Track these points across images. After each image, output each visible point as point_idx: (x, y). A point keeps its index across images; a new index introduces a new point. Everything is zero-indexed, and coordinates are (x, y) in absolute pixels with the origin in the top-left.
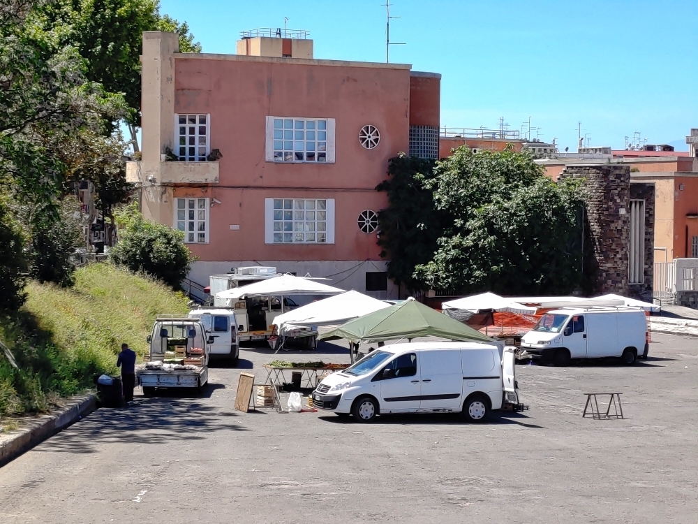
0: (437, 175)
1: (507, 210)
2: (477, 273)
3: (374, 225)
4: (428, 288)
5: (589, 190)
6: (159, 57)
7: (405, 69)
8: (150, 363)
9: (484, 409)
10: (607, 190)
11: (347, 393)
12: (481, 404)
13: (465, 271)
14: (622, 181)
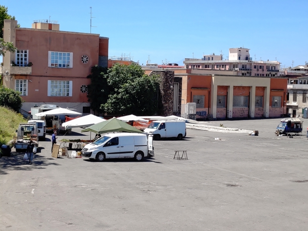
0: (108, 73)
1: (133, 85)
2: (122, 107)
3: (86, 90)
4: (105, 112)
5: (160, 79)
6: (10, 29)
7: (97, 36)
8: (19, 140)
9: (141, 157)
10: (167, 79)
11: (94, 151)
12: (140, 155)
13: (118, 107)
14: (171, 76)
